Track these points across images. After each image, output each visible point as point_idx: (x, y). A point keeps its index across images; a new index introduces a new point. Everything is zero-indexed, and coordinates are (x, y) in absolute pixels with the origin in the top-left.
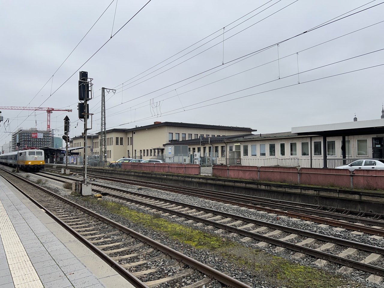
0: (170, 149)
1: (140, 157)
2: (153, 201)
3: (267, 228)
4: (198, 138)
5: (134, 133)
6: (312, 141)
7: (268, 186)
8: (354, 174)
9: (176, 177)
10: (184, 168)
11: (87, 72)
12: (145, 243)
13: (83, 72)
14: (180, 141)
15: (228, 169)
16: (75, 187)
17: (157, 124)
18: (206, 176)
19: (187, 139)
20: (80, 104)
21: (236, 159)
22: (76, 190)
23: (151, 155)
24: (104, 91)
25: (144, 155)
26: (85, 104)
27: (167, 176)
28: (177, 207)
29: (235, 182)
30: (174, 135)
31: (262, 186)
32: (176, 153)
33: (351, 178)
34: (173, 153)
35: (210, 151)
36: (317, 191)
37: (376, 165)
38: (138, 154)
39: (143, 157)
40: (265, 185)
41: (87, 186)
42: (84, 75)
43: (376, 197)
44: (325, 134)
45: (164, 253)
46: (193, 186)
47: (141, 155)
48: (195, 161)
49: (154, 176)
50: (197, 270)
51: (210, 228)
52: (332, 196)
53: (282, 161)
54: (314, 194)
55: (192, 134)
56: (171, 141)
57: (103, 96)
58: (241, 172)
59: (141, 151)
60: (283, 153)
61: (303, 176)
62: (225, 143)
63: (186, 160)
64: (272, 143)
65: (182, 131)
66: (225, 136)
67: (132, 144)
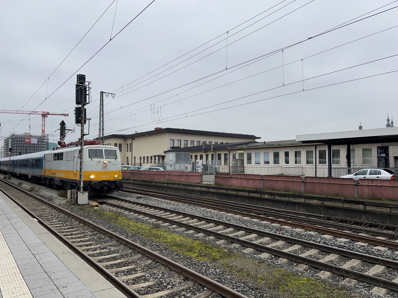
0: (171, 156)
1: (140, 164)
2: (153, 210)
3: (270, 239)
4: (201, 145)
5: (134, 139)
6: (317, 150)
7: (271, 195)
8: (359, 183)
9: (177, 186)
10: (185, 176)
11: (85, 75)
12: (143, 255)
13: (80, 76)
14: (181, 148)
15: (231, 178)
16: (70, 195)
17: (158, 130)
18: (208, 184)
19: (189, 146)
20: (76, 108)
21: (239, 167)
22: (71, 198)
23: (151, 162)
24: (102, 95)
25: (144, 163)
26: (82, 109)
27: (167, 184)
28: (177, 216)
29: (237, 191)
30: (176, 142)
31: (265, 195)
32: (178, 160)
33: (356, 187)
34: (174, 160)
35: (212, 159)
36: (322, 200)
37: (380, 174)
38: (138, 161)
39: (143, 164)
40: (268, 195)
41: (83, 194)
42: (81, 79)
43: (381, 207)
44: (330, 143)
45: (164, 265)
46: (195, 194)
47: (141, 162)
48: (197, 168)
49: (154, 184)
50: (198, 283)
51: (211, 238)
52: (336, 206)
53: (286, 170)
54: (319, 203)
55: (194, 141)
56: (173, 147)
57: (102, 100)
58: (244, 181)
59: (141, 157)
60: (287, 162)
61: (307, 185)
62: (228, 150)
63: (188, 167)
64: (276, 150)
65: (183, 138)
66: (228, 143)
67: (131, 150)
